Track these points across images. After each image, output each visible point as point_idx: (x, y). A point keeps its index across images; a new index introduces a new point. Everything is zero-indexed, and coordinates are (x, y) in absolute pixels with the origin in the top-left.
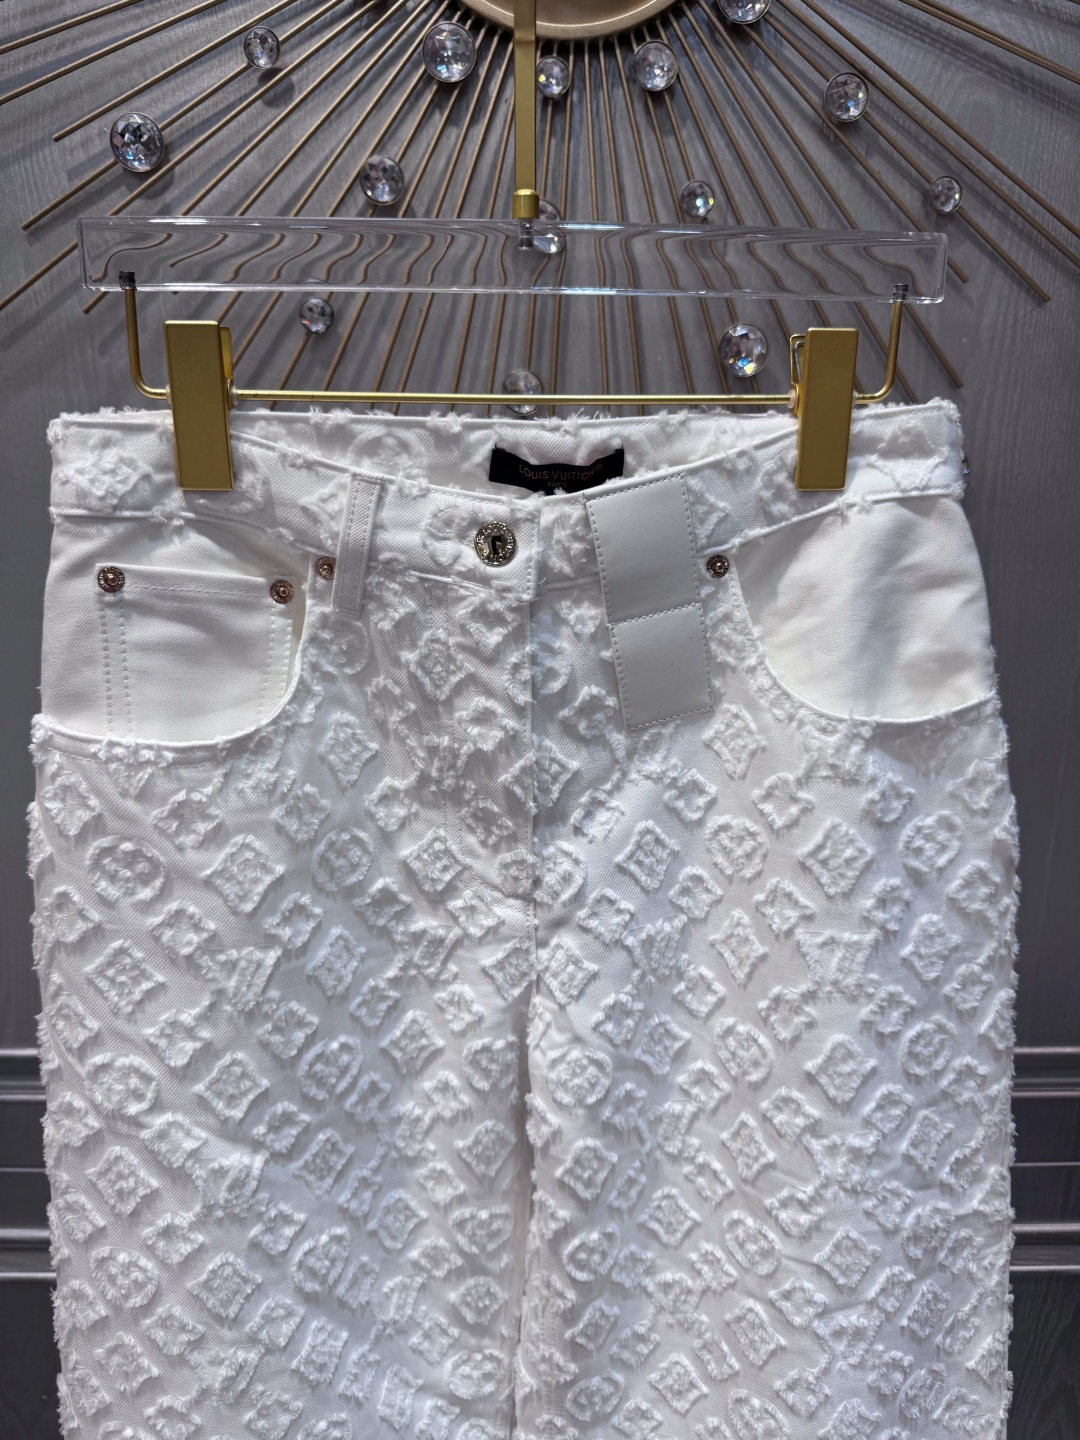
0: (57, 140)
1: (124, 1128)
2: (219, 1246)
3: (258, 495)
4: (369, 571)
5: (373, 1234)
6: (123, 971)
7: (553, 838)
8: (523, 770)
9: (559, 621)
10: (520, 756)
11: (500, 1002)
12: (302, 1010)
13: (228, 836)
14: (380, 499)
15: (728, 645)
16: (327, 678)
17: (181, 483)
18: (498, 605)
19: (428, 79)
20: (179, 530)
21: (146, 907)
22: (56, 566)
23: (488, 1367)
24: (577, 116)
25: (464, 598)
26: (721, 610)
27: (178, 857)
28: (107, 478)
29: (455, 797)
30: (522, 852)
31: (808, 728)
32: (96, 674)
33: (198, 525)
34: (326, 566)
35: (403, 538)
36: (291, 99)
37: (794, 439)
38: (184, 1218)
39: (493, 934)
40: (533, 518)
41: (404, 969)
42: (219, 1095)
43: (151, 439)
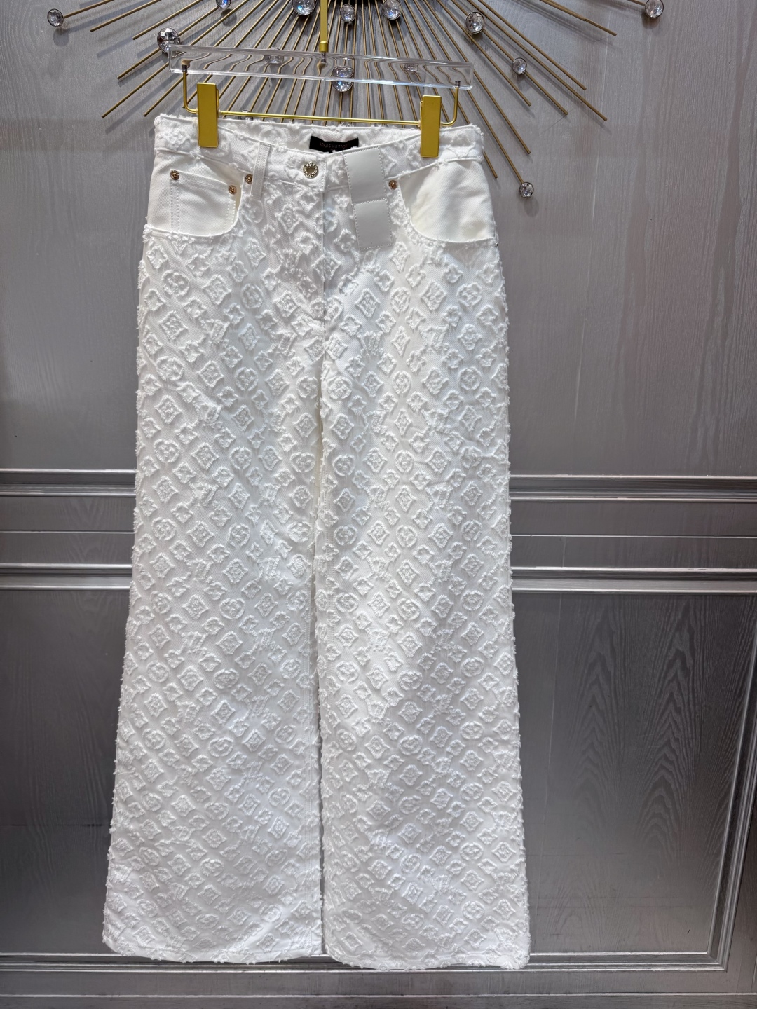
0: (134, 39)
1: (170, 387)
2: (203, 439)
3: (226, 150)
4: (265, 180)
5: (260, 459)
6: (171, 324)
7: (332, 294)
8: (320, 262)
9: (334, 203)
10: (319, 256)
11: (311, 362)
12: (236, 350)
13: (212, 274)
14: (270, 152)
15: (397, 217)
16: (247, 222)
17: (200, 144)
18: (311, 194)
19: (295, 14)
20: (198, 161)
21: (182, 298)
22: (156, 169)
23: (305, 530)
24: (359, 31)
25: (299, 191)
26: (394, 203)
27: (194, 279)
28: (175, 138)
29: (294, 277)
30: (320, 299)
31: (423, 245)
32: (168, 210)
33: (205, 161)
34: (249, 178)
35: (277, 167)
36: (235, 23)
37: (420, 137)
38: (191, 426)
39: (309, 334)
40: (325, 160)
41: (274, 350)
42: (206, 377)
43: (190, 127)
